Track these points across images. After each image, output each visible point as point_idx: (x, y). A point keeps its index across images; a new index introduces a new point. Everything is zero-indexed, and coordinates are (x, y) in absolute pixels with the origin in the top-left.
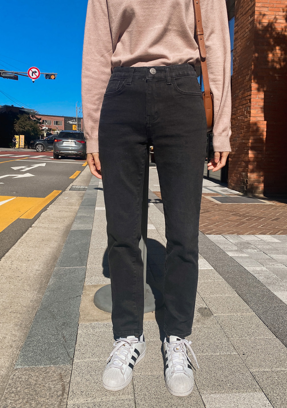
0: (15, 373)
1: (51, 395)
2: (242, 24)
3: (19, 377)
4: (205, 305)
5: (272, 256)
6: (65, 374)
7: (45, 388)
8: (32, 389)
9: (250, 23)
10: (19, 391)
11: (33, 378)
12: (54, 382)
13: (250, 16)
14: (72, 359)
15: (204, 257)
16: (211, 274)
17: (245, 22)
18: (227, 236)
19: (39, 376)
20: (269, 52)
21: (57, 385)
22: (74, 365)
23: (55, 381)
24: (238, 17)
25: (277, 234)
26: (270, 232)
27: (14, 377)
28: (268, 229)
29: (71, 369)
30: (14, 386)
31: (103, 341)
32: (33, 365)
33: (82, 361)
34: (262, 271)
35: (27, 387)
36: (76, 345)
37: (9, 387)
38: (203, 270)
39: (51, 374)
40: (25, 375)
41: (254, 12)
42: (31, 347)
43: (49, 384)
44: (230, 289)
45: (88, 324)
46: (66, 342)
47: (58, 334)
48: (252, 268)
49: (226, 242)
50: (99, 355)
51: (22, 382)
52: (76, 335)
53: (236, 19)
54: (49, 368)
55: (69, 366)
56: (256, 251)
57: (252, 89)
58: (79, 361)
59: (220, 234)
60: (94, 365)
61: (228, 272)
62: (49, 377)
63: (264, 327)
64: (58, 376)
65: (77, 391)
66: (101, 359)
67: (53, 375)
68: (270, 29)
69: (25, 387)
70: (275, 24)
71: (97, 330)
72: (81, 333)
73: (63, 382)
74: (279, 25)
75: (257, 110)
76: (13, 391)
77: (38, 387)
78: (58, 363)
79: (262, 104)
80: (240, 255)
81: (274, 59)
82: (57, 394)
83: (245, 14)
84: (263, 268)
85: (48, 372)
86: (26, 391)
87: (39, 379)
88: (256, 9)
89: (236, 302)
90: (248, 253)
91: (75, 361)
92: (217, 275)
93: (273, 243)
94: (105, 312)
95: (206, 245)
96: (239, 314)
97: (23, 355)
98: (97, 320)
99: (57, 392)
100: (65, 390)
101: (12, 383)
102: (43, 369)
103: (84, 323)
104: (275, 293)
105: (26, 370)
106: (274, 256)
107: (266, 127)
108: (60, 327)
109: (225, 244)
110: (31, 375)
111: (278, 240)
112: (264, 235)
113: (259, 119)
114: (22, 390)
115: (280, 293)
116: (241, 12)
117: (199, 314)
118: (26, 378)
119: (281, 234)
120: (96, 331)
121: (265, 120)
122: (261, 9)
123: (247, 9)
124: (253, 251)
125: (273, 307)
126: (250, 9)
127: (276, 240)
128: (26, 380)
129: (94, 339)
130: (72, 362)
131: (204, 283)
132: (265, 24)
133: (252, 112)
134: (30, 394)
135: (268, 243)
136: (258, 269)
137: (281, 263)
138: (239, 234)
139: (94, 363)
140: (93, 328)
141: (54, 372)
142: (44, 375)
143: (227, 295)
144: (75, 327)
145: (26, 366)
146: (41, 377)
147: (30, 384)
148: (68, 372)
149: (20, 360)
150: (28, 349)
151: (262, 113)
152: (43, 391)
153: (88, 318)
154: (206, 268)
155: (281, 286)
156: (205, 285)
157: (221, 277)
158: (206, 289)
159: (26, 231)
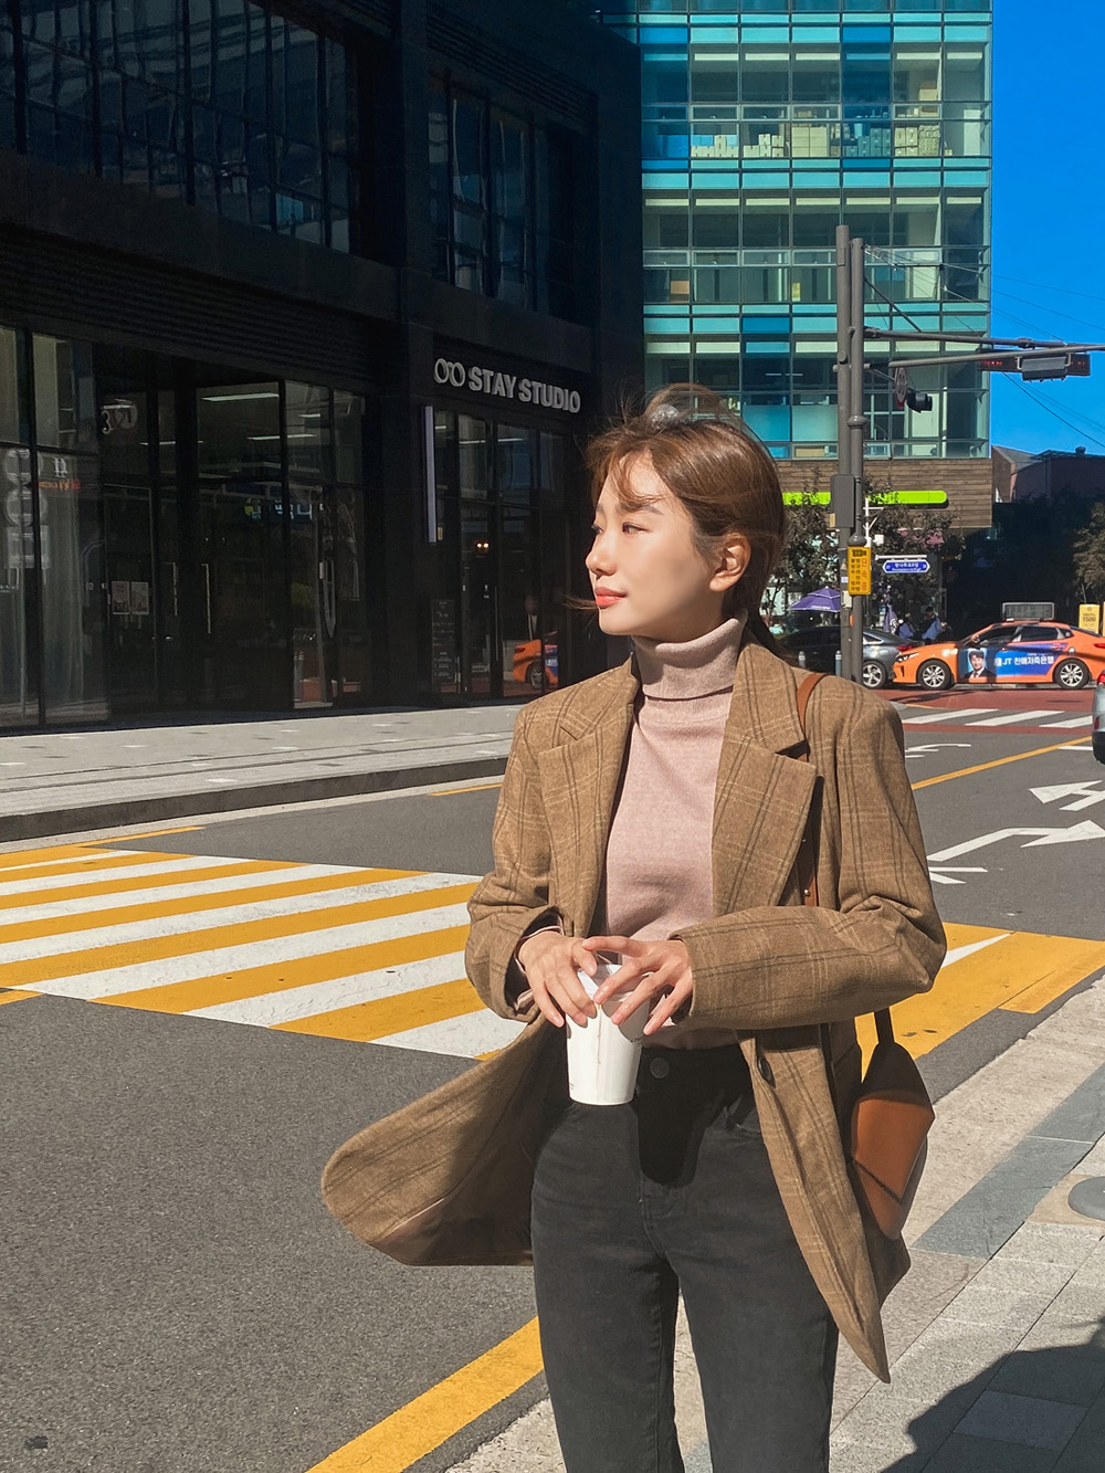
159: (1008, 1047)
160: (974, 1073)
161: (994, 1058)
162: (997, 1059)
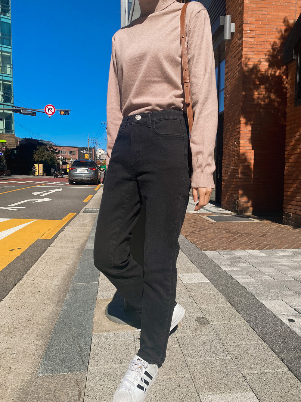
0: (37, 381)
1: (69, 399)
2: (232, 66)
3: (41, 384)
4: (202, 315)
5: (260, 268)
6: (81, 380)
7: (64, 394)
8: (52, 395)
9: (239, 65)
10: (40, 397)
11: (53, 385)
12: (71, 388)
13: (238, 59)
14: (86, 367)
15: (201, 272)
16: (208, 287)
17: (234, 64)
18: (221, 252)
19: (58, 382)
20: (255, 91)
21: (74, 390)
22: (88, 372)
23: (72, 386)
24: (228, 60)
25: (264, 249)
26: (258, 247)
27: (36, 384)
28: (257, 245)
29: (86, 376)
30: (36, 393)
31: (114, 349)
32: (52, 372)
33: (96, 368)
34: (251, 282)
35: (47, 393)
36: (90, 354)
37: (32, 393)
38: (200, 283)
39: (69, 380)
40: (45, 382)
41: (242, 56)
42: (50, 356)
43: (67, 390)
44: (224, 299)
45: (100, 334)
46: (81, 351)
47: (75, 344)
48: (243, 280)
49: (220, 257)
50: (110, 362)
51: (43, 389)
52: (90, 344)
53: (227, 62)
54: (67, 376)
55: (84, 373)
56: (246, 264)
57: (241, 122)
58: (93, 368)
59: (215, 250)
60: (106, 372)
61: (222, 284)
62: (67, 383)
63: (254, 333)
64: (74, 382)
65: (91, 396)
66: (112, 366)
67: (71, 381)
68: (255, 71)
69: (46, 393)
70: (260, 66)
71: (109, 340)
72: (95, 343)
73: (79, 388)
74: (264, 67)
75: (245, 141)
76: (35, 397)
77: (57, 393)
78: (75, 371)
79: (249, 135)
80: (233, 269)
81: (259, 97)
82: (74, 399)
83: (234, 57)
84: (252, 280)
85: (66, 379)
86: (47, 396)
87: (58, 385)
88: (243, 53)
89: (229, 311)
90: (239, 267)
91: (90, 368)
92: (212, 287)
93: (261, 257)
94: (116, 323)
95: (203, 260)
96: (232, 322)
97: (44, 364)
98: (108, 331)
99: (74, 397)
100: (81, 394)
101: (35, 389)
102: (62, 376)
103: (96, 333)
104: (263, 303)
105: (46, 377)
106: (262, 269)
107: (253, 155)
108: (76, 337)
109: (219, 259)
110: (51, 382)
111: (265, 254)
112: (253, 250)
113: (248, 148)
114: (43, 396)
115: (267, 302)
116: (231, 56)
117: (197, 323)
118: (46, 385)
119: (267, 249)
120: (107, 340)
121: (252, 150)
122: (248, 53)
123: (236, 52)
124: (244, 264)
125: (261, 315)
126: (238, 53)
128: (47, 386)
129: (106, 348)
130: (86, 369)
131: (202, 294)
132: (251, 66)
134: (50, 399)
135: (257, 258)
136: (248, 281)
137: (268, 275)
138: (231, 249)
139: (106, 370)
140: (105, 338)
141: (71, 379)
142: (63, 381)
143: (221, 305)
144: (89, 337)
145: (46, 374)
146: (60, 383)
147: (50, 391)
148: (83, 378)
149: (41, 369)
150: (48, 359)
151: (250, 143)
152: (61, 396)
153: (100, 328)
154: (203, 281)
155: (268, 296)
156: (202, 296)
157: (216, 289)
158: (203, 300)
159: (46, 250)
160: (37, 260)
161: (42, 254)
162: (44, 254)
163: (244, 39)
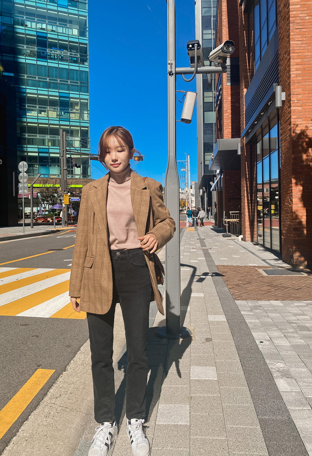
2: (285, 129)
5: (269, 314)
9: (289, 130)
13: (287, 125)
15: (225, 314)
18: (249, 302)
24: (282, 123)
38: (221, 321)
41: (291, 123)
48: (250, 321)
56: (261, 311)
59: (245, 300)
61: (234, 322)
68: (302, 136)
70: (308, 131)
80: (249, 313)
83: (285, 122)
84: (257, 321)
88: (292, 120)
90: (255, 312)
112: (261, 301)
116: (284, 120)
122: (297, 120)
123: (287, 118)
124: (259, 311)
127: (281, 304)
131: (216, 327)
132: (298, 132)
133: (293, 200)
136: (253, 321)
137: (270, 318)
163: (292, 108)
